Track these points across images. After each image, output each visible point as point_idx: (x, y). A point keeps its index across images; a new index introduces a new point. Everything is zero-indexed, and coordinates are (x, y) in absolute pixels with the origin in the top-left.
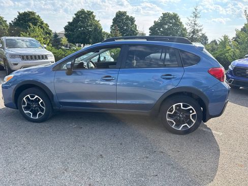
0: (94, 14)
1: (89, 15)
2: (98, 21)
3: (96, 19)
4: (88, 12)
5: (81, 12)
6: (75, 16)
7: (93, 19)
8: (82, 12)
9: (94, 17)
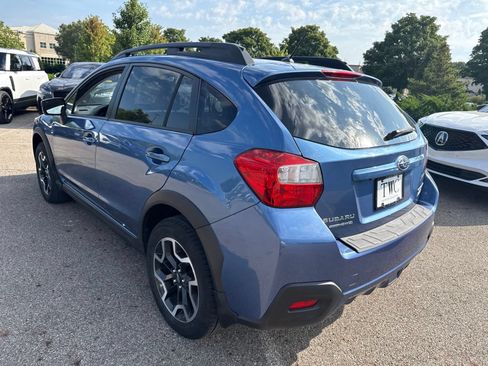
0: (436, 23)
1: (425, 25)
2: (445, 39)
3: (438, 33)
4: (423, 18)
5: (405, 19)
6: (391, 30)
7: (433, 33)
8: (410, 20)
9: (435, 28)
